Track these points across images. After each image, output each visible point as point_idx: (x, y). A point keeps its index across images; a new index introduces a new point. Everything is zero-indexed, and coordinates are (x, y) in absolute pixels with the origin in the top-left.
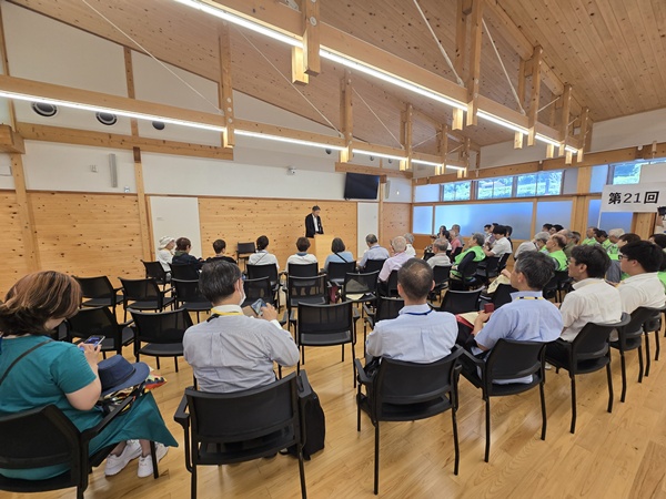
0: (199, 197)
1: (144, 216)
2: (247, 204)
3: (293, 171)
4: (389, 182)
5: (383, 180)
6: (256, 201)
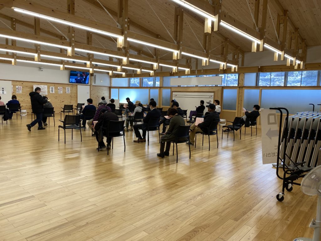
3: (42, 69)
4: (95, 75)
5: (92, 75)
6: (22, 83)
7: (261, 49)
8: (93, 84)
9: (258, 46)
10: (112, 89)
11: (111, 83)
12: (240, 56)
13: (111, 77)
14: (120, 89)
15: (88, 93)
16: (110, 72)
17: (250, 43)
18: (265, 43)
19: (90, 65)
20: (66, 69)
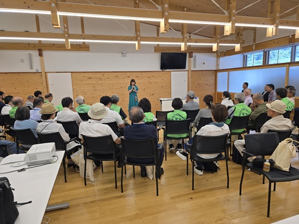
0: (71, 72)
1: (45, 83)
2: (98, 75)
3: (124, 55)
4: (195, 56)
6: (103, 74)
10: (219, 74)
11: (218, 65)
13: (218, 56)
14: (231, 72)
15: (185, 81)
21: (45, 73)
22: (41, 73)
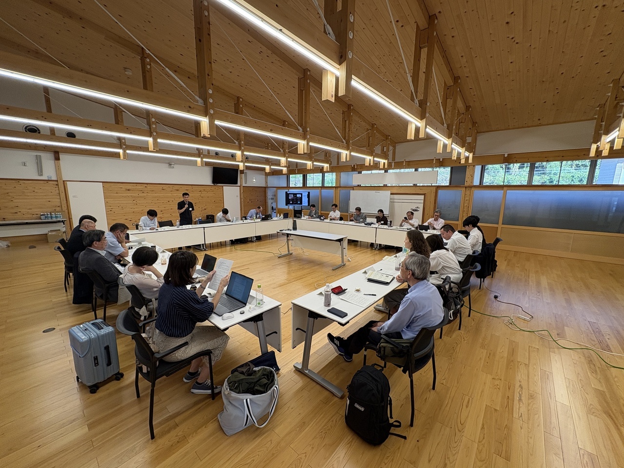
0: (103, 182)
1: (63, 195)
2: (139, 187)
3: (172, 166)
4: (247, 173)
5: (242, 172)
6: (146, 185)
7: (422, 135)
8: (244, 185)
9: (417, 130)
11: (266, 182)
12: (391, 148)
13: (267, 174)
15: (237, 196)
16: (267, 168)
17: (405, 124)
18: (428, 126)
19: (242, 156)
20: (207, 164)
21: (64, 181)
22: (57, 181)
